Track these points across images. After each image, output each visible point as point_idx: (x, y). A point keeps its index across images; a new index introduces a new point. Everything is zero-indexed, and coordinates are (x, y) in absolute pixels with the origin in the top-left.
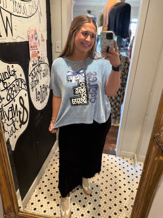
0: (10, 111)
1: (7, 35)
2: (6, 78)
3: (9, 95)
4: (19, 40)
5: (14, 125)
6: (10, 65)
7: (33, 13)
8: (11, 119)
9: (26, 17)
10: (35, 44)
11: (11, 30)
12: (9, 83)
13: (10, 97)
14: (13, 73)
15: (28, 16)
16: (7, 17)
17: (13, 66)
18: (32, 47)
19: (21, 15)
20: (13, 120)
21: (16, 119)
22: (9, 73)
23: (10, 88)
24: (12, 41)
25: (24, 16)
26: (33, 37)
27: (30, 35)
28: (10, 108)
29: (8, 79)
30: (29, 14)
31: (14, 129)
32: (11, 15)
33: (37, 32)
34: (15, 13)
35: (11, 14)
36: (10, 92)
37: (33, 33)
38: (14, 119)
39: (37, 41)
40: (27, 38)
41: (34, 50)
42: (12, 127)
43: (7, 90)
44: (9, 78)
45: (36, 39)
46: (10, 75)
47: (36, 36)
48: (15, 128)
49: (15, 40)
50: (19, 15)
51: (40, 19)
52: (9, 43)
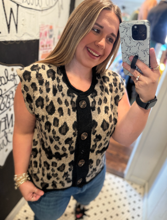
0: (3, 122)
1: (9, 31)
2: (2, 84)
3: (4, 103)
4: (25, 38)
5: (6, 138)
6: (9, 68)
7: (51, 5)
8: (3, 131)
9: (41, 9)
10: (48, 42)
11: (16, 26)
12: (5, 90)
13: (5, 106)
14: (12, 77)
15: (44, 9)
16: (11, 9)
17: (12, 70)
18: (43, 46)
19: (33, 7)
20: (5, 132)
21: (10, 131)
22: (7, 78)
23: (6, 95)
24: (15, 39)
25: (38, 8)
26: (46, 34)
27: (43, 32)
28: (3, 119)
29: (4, 84)
30: (44, 6)
31: (5, 142)
32: (18, 7)
33: (54, 28)
34: (25, 5)
35: (18, 5)
36: (5, 100)
37: (47, 29)
38: (7, 131)
39: (52, 39)
40: (38, 35)
41: (46, 49)
42: (3, 141)
43: (2, 98)
44: (6, 83)
45: (51, 36)
46: (8, 80)
47: (51, 33)
48: (8, 141)
49: (21, 38)
50: (30, 6)
51: (59, 13)
52: (12, 42)
